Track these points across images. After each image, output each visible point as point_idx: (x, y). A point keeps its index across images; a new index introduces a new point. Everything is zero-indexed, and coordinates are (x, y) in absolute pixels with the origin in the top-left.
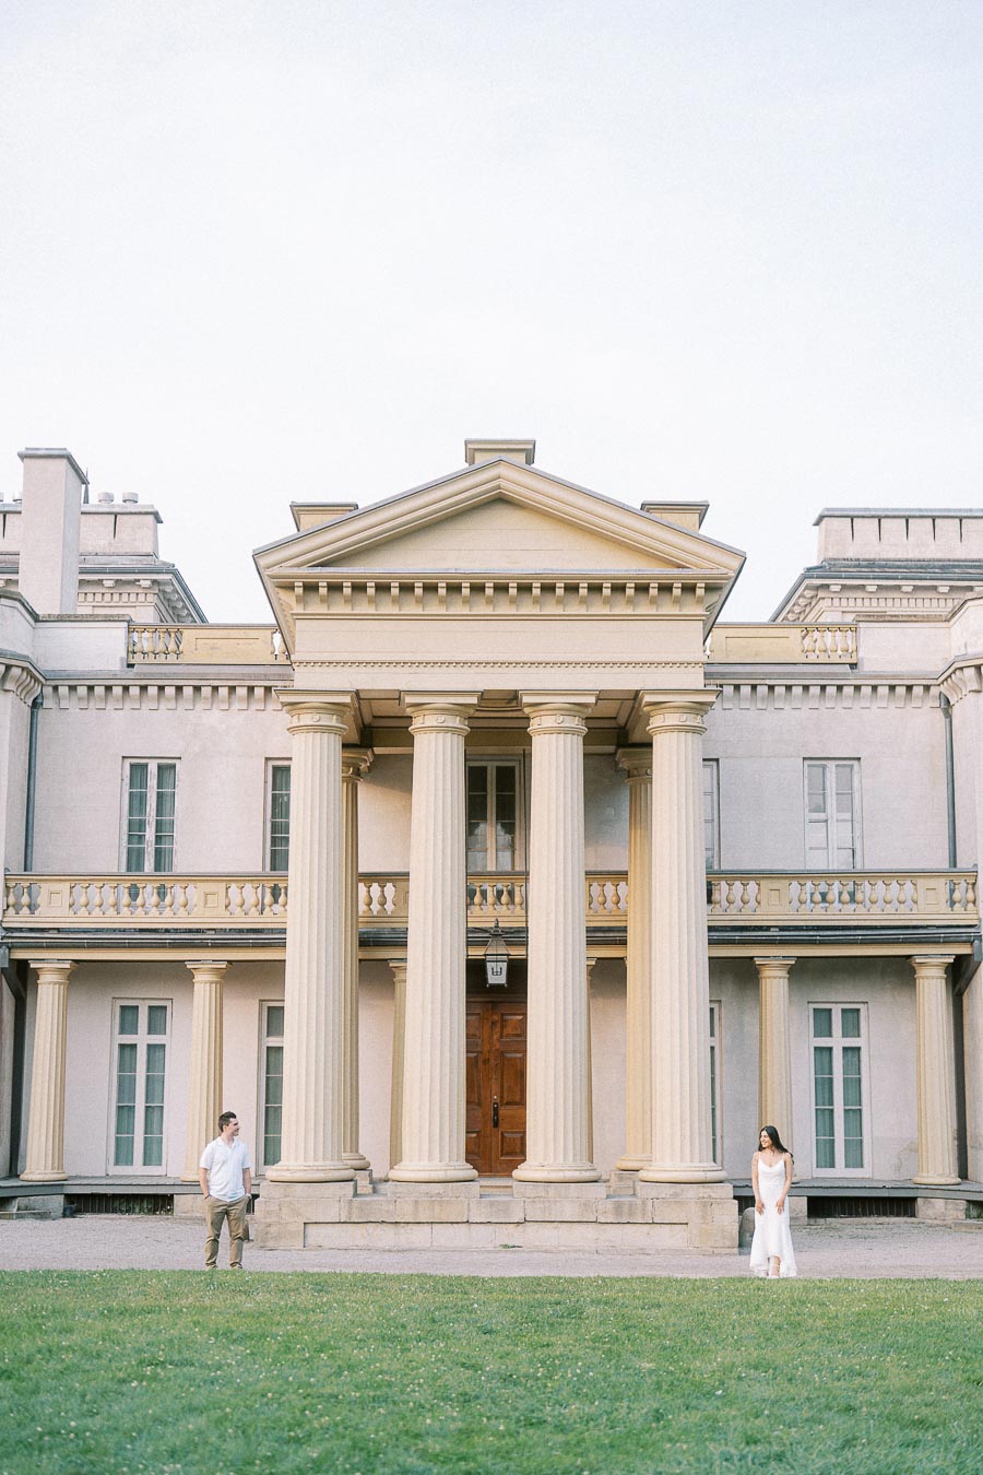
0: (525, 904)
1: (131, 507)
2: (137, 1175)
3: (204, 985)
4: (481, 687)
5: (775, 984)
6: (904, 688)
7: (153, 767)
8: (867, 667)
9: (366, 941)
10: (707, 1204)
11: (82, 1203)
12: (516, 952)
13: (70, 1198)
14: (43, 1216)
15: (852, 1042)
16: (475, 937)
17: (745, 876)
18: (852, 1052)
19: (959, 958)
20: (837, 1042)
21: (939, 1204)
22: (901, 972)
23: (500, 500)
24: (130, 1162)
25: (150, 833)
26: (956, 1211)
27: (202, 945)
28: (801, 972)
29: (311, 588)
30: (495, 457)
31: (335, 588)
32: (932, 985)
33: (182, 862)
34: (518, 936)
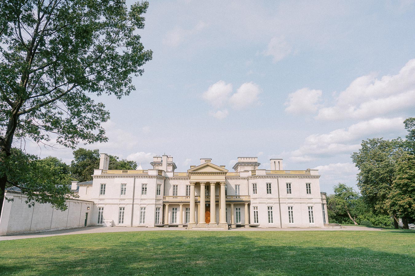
0: (210, 199)
1: (170, 157)
2: (174, 224)
3: (181, 207)
4: (206, 181)
5: (232, 206)
6: (244, 178)
7: (176, 186)
8: (241, 176)
9: (195, 202)
10: (225, 226)
11: (170, 226)
12: (209, 203)
13: (169, 226)
14: (167, 227)
15: (239, 211)
16: (206, 202)
17: (229, 196)
18: (239, 212)
19: (249, 204)
20: (238, 211)
21: (247, 226)
22: (244, 205)
23: (208, 166)
24: (173, 222)
25: (175, 192)
26: (248, 226)
27: (181, 203)
28: (234, 205)
29: (192, 173)
30: (207, 162)
31: (194, 173)
32: (246, 206)
33: (178, 195)
34: (210, 202)
